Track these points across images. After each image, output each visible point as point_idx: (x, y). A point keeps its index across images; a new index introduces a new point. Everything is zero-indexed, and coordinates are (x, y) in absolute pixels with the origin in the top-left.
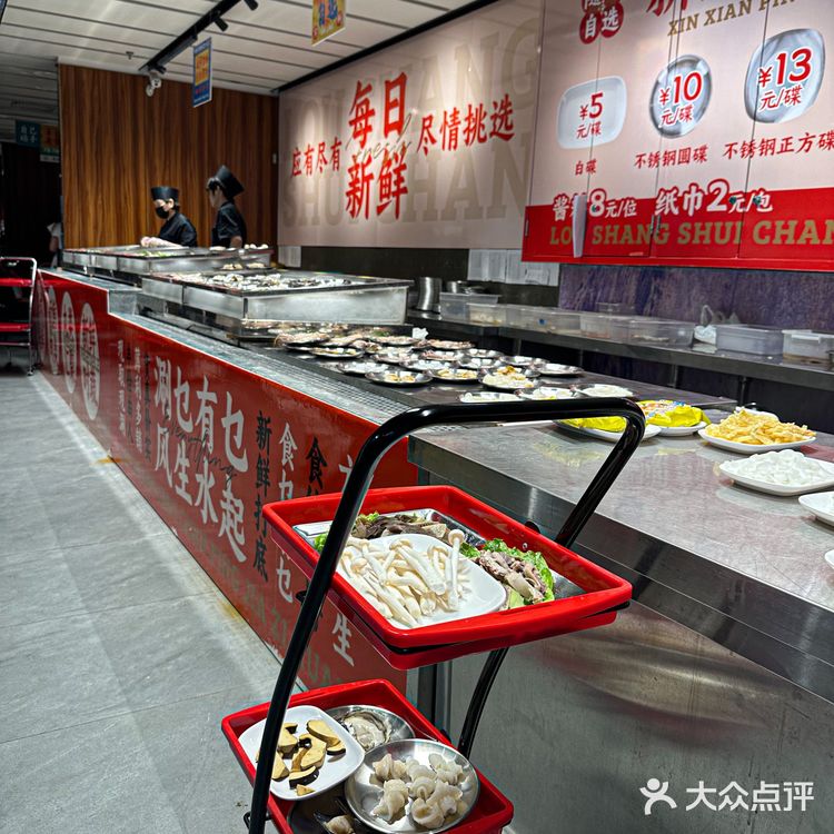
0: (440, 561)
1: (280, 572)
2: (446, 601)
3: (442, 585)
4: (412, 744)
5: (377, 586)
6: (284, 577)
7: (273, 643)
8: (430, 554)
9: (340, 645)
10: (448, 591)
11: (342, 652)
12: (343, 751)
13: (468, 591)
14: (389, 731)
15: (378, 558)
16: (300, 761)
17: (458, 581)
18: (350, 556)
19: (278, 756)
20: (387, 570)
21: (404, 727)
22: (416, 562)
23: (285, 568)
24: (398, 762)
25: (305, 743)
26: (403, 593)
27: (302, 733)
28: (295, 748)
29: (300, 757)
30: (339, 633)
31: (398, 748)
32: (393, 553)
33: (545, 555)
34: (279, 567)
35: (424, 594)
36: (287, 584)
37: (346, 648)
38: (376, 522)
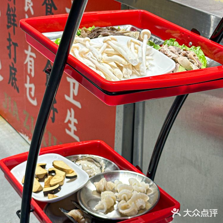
0: (135, 49)
1: (28, 85)
2: (139, 71)
3: (136, 60)
4: (118, 173)
5: (96, 62)
6: (30, 89)
7: (25, 133)
8: (129, 45)
9: (70, 129)
10: (140, 63)
11: (72, 134)
12: (75, 177)
13: (152, 65)
14: (104, 167)
15: (96, 48)
16: (49, 182)
17: (146, 60)
18: (78, 48)
19: (36, 181)
20: (102, 54)
21: (113, 165)
22: (120, 48)
23: (30, 83)
24: (110, 182)
25: (51, 172)
26: (112, 66)
27: (49, 167)
28: (46, 175)
29: (49, 180)
30: (69, 122)
31: (109, 176)
32: (105, 44)
33: (202, 48)
34: (26, 82)
35: (125, 66)
36: (33, 93)
37: (74, 131)
38: (94, 31)
